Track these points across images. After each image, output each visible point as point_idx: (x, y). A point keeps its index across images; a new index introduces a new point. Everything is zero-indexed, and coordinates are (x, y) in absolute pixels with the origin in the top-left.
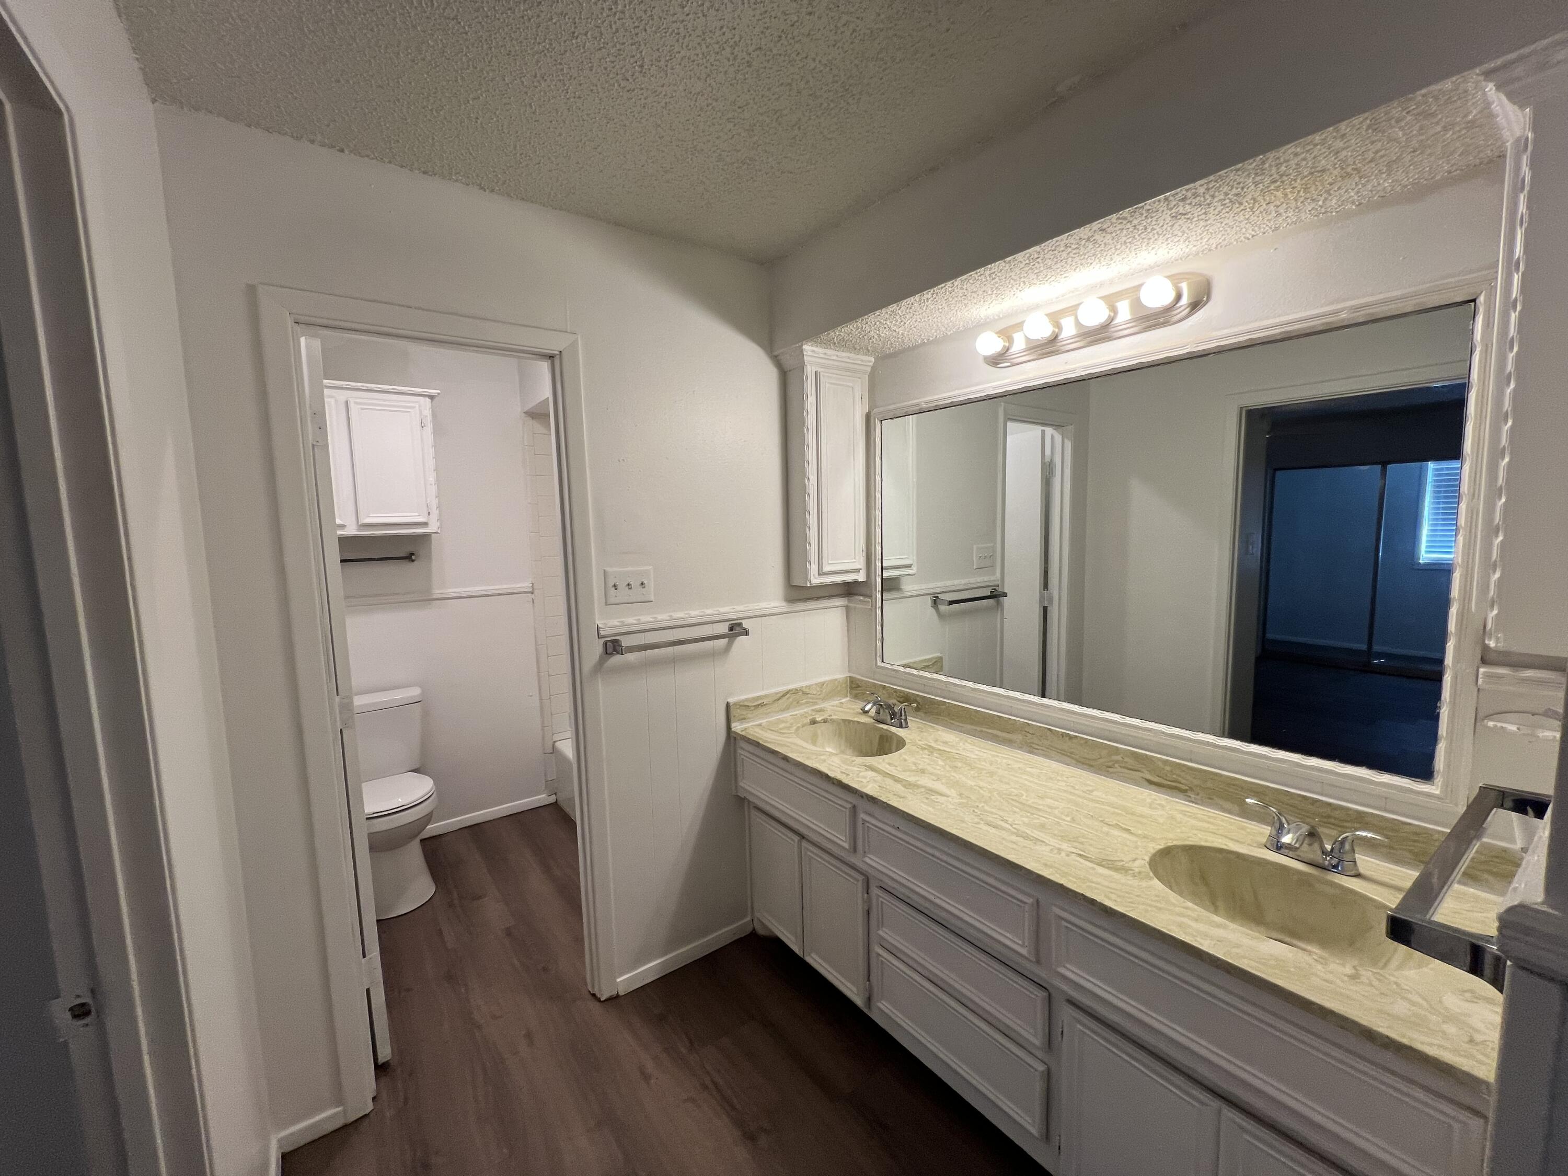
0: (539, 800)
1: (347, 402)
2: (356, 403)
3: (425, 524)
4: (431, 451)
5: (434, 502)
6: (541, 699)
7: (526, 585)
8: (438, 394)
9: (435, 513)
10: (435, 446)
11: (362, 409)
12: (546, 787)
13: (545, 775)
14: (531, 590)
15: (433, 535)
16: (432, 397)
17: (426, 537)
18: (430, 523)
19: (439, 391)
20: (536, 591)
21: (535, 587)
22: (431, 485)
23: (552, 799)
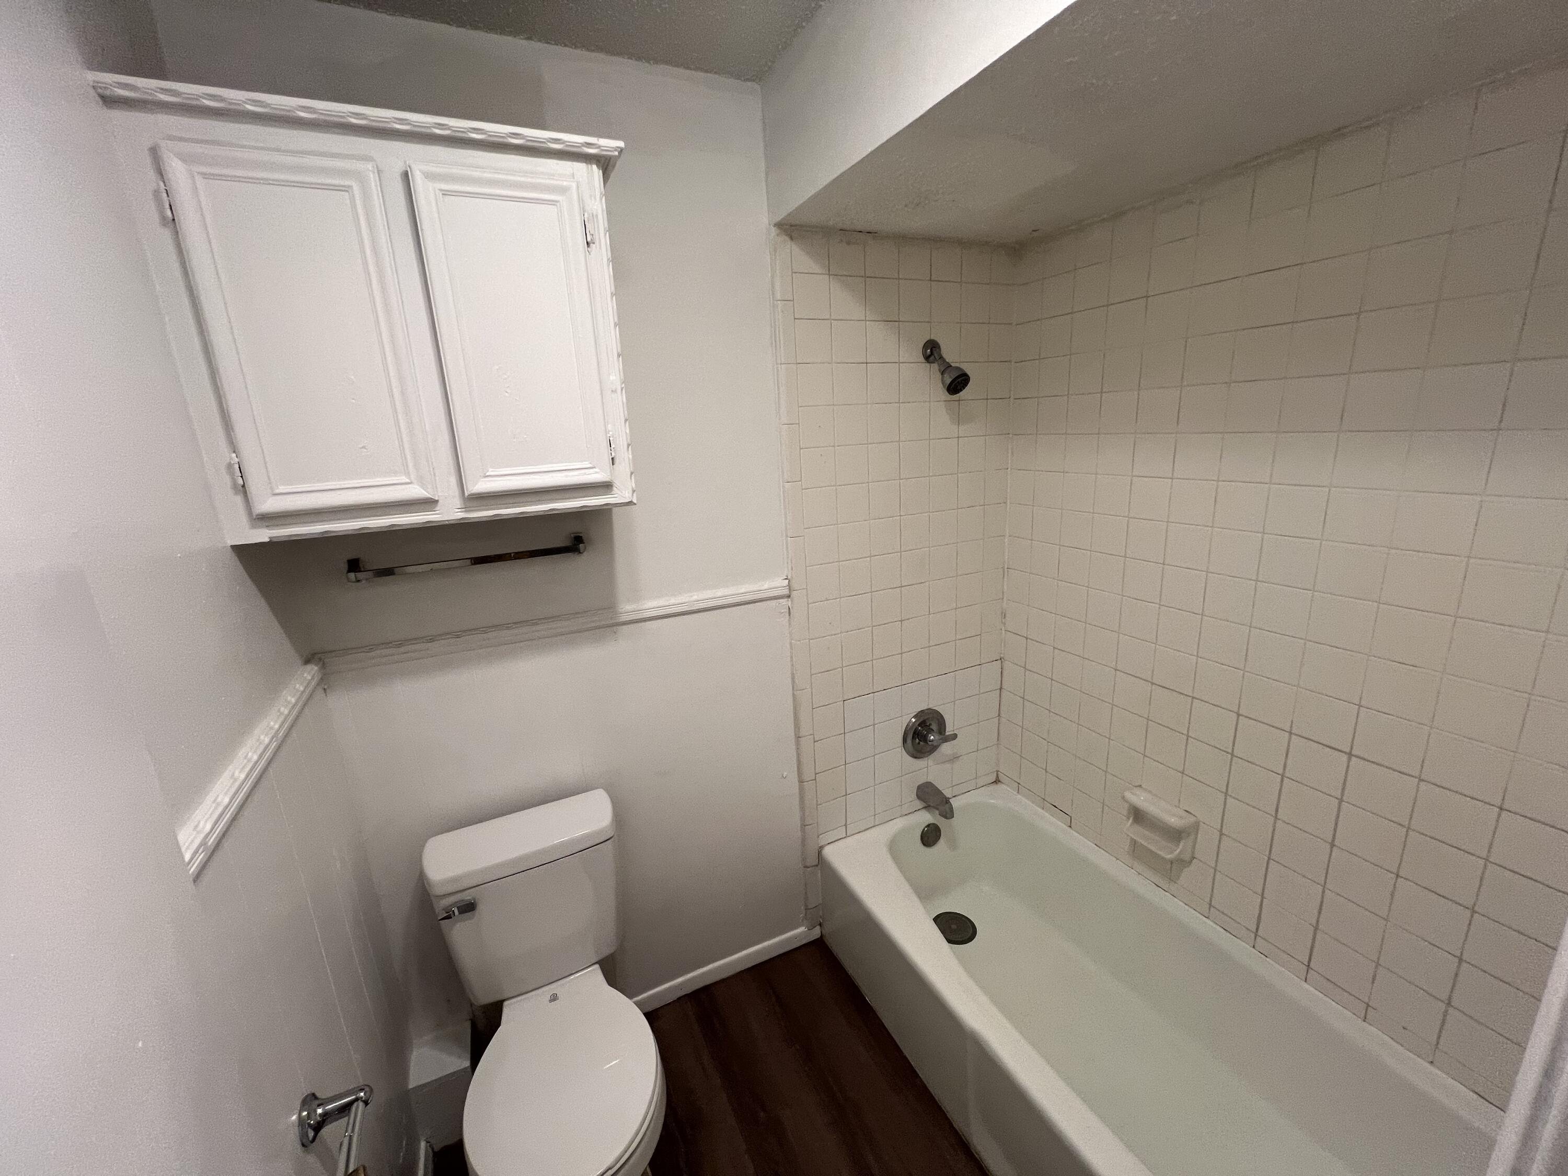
0: (795, 937)
1: (406, 176)
2: (430, 176)
3: (606, 487)
4: (610, 306)
5: (621, 434)
6: (801, 781)
7: (777, 584)
8: (621, 151)
9: (625, 457)
10: (617, 294)
11: (446, 193)
12: (805, 917)
13: (806, 898)
14: (786, 592)
15: (615, 510)
16: (605, 164)
17: (602, 514)
18: (617, 483)
19: (621, 144)
20: (794, 594)
21: (795, 585)
22: (614, 391)
23: (816, 933)
